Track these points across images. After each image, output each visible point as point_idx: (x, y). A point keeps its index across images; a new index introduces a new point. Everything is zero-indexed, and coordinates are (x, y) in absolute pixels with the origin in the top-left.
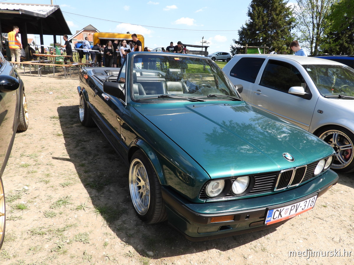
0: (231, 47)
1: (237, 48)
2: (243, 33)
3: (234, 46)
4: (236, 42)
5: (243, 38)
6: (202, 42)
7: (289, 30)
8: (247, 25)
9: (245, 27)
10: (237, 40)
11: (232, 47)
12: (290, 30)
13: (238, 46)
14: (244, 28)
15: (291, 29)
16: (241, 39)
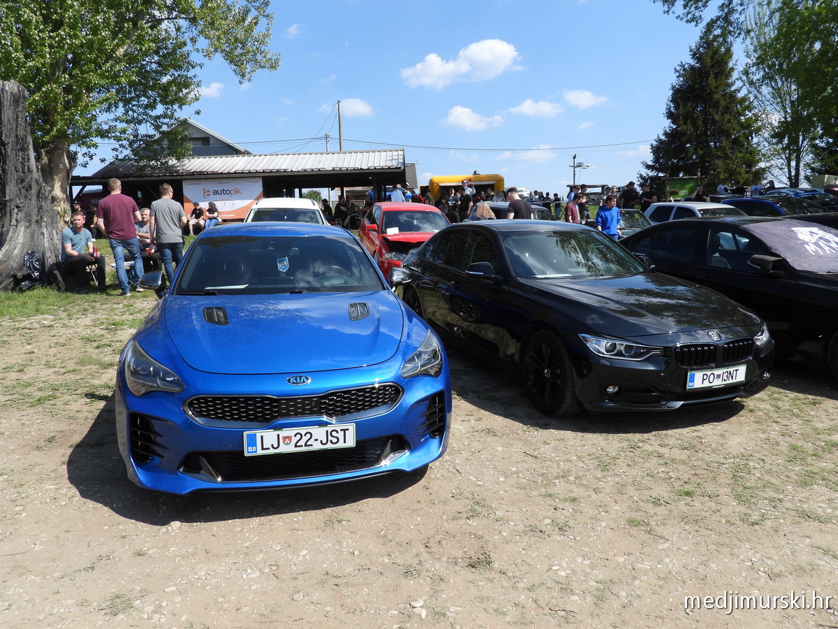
0: (639, 176)
1: (651, 178)
2: (660, 150)
3: (644, 175)
4: (648, 167)
5: (661, 158)
6: (573, 165)
7: (750, 138)
8: (666, 134)
9: (663, 138)
10: (650, 163)
11: (641, 176)
12: (752, 138)
13: (652, 173)
14: (660, 141)
15: (754, 135)
16: (656, 160)
